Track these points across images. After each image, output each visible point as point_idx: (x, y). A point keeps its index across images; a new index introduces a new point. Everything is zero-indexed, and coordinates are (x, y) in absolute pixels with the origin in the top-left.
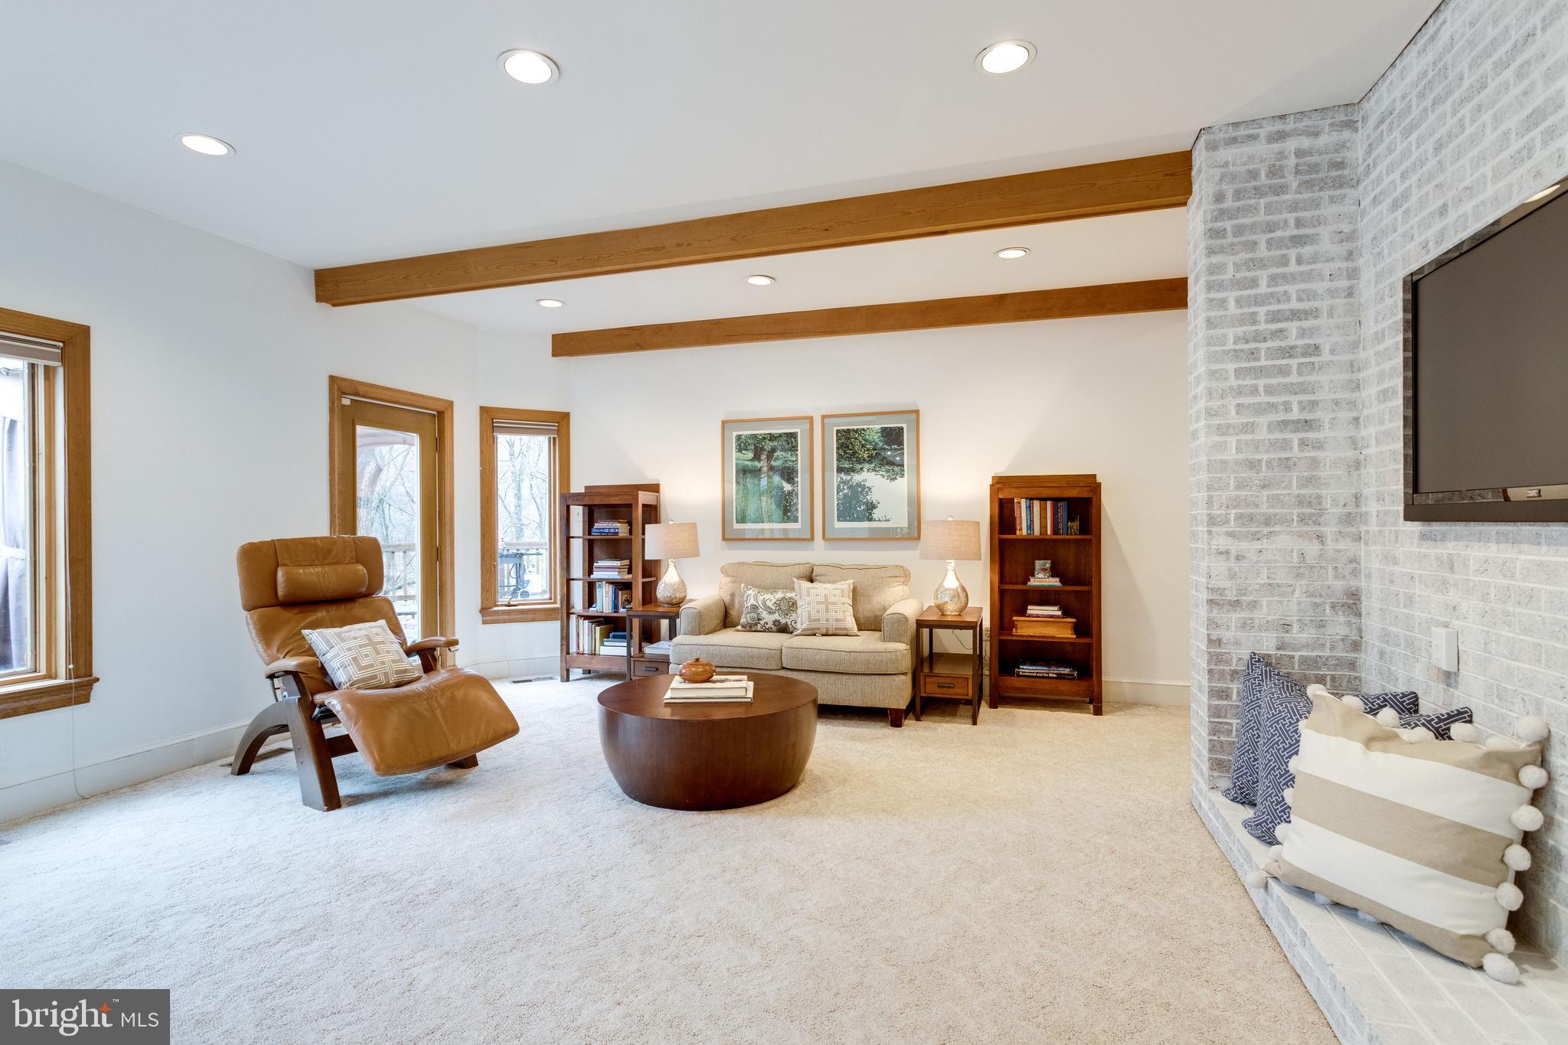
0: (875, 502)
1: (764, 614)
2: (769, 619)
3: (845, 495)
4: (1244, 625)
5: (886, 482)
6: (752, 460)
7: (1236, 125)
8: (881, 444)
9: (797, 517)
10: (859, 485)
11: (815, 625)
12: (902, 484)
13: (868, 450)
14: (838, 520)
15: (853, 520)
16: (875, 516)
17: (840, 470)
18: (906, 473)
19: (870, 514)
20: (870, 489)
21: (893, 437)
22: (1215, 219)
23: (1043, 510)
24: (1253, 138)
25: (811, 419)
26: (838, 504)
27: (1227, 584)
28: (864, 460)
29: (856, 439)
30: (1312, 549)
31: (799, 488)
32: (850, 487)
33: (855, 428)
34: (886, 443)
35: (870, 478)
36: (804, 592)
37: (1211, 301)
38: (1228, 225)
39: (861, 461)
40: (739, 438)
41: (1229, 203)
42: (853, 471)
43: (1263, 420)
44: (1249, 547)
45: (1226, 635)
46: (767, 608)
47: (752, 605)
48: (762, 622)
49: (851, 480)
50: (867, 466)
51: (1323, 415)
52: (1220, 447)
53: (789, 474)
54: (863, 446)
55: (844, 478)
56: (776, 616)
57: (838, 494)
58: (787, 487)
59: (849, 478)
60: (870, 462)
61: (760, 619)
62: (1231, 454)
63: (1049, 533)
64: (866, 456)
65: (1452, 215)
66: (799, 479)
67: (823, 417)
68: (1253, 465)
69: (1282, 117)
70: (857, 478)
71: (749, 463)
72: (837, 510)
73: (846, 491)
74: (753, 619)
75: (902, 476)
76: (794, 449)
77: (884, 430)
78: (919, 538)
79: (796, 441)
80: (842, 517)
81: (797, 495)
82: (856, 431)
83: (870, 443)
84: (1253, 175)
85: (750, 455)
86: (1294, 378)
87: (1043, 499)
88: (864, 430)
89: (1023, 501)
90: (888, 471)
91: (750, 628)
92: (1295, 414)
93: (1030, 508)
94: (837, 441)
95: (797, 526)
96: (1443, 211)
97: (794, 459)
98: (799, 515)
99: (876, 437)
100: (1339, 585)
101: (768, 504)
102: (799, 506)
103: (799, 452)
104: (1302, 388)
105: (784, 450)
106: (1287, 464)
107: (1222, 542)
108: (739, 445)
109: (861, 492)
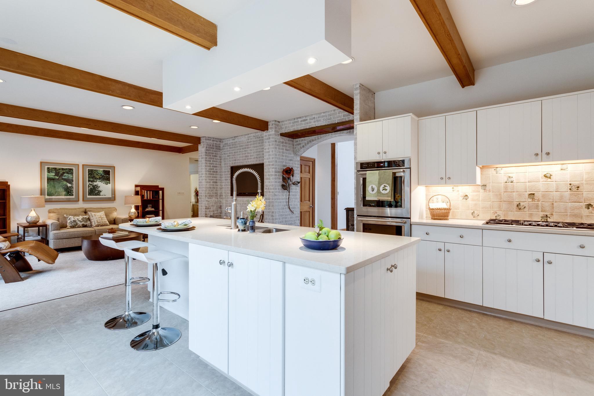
0: (101, 190)
1: (79, 222)
2: (80, 224)
3: (91, 188)
4: (209, 211)
5: (105, 185)
6: (54, 176)
7: (209, 137)
8: (103, 175)
9: (73, 194)
10: (96, 185)
11: (99, 223)
12: (110, 186)
13: (99, 176)
14: (89, 195)
15: (94, 195)
16: (101, 194)
17: (89, 181)
18: (111, 183)
19: (99, 194)
20: (99, 187)
21: (107, 173)
22: (206, 151)
23: (150, 193)
24: (211, 140)
25: (78, 165)
26: (88, 191)
27: (207, 205)
28: (98, 178)
29: (95, 172)
30: (217, 200)
31: (74, 185)
32: (93, 186)
33: (94, 169)
34: (105, 174)
35: (98, 183)
36: (93, 215)
37: (206, 163)
38: (208, 152)
39: (96, 179)
40: (48, 168)
41: (208, 149)
42: (94, 181)
43: (212, 181)
44: (210, 200)
45: (207, 213)
46: (79, 221)
47: (73, 220)
48: (78, 225)
49: (93, 184)
50: (98, 180)
51: (218, 181)
52: (207, 185)
53: (70, 181)
54: (97, 174)
55: (91, 183)
56: (83, 223)
57: (88, 187)
58: (69, 185)
59: (92, 183)
60: (99, 179)
61: (77, 224)
62: (208, 186)
63: (151, 198)
64: (98, 177)
65: (236, 161)
66: (74, 183)
67: (83, 165)
68: (210, 188)
69: (214, 138)
70: (95, 183)
71: (53, 177)
72: (88, 192)
73: (91, 187)
74: (75, 224)
75: (110, 183)
76: (72, 174)
77: (104, 171)
78: (115, 200)
79: (73, 171)
80: (90, 194)
81: (73, 188)
82: (95, 170)
83: (100, 174)
84: (211, 145)
85: (54, 174)
86: (215, 176)
87: (150, 191)
88: (97, 170)
89: (145, 191)
90: (105, 182)
91: (72, 227)
92: (215, 181)
93: (147, 193)
94: (88, 172)
95: (74, 197)
96: (235, 160)
97: (72, 176)
98: (74, 194)
99: (101, 173)
100: (219, 205)
101: (61, 190)
102: (74, 191)
103: (74, 175)
104: (216, 177)
105: (68, 173)
106: (214, 188)
107: (207, 199)
108: (49, 171)
109: (97, 187)
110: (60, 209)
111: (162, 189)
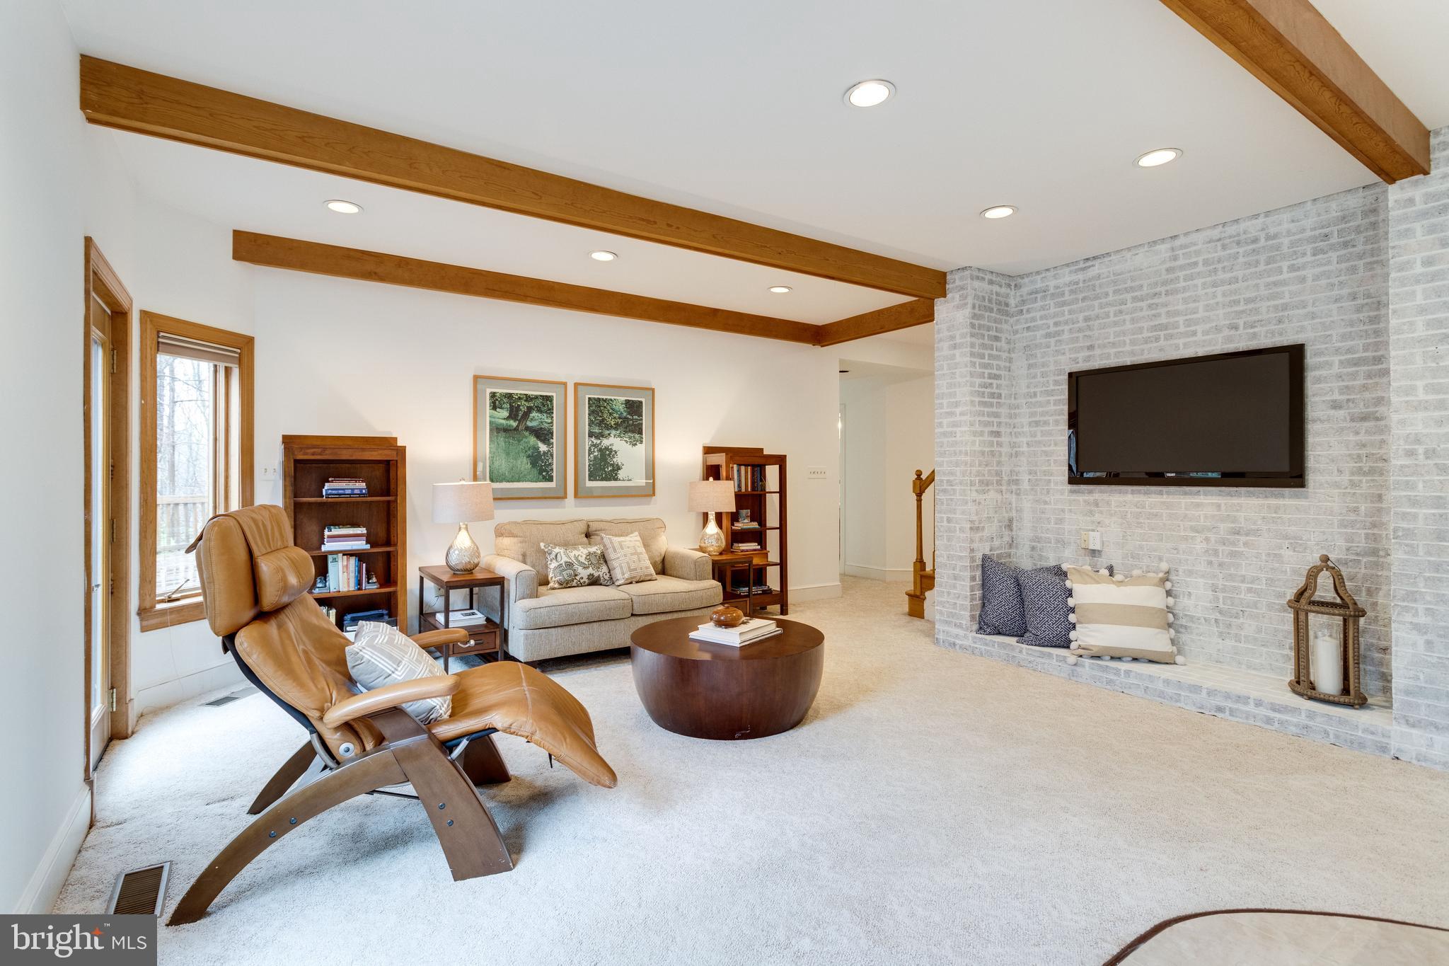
0: (620, 464)
1: (580, 570)
2: (584, 574)
3: (595, 457)
4: (981, 540)
5: (629, 447)
6: (508, 418)
7: (979, 269)
8: (625, 414)
9: (552, 476)
10: (607, 448)
11: (634, 574)
12: (641, 448)
13: (615, 418)
14: (590, 480)
15: (602, 479)
16: (620, 476)
17: (591, 434)
18: (644, 442)
19: (616, 474)
20: (616, 453)
21: (634, 408)
22: (973, 318)
23: (746, 472)
24: (983, 279)
25: (565, 384)
26: (589, 465)
27: (975, 518)
28: (611, 426)
29: (605, 407)
30: (999, 497)
31: (554, 449)
32: (600, 450)
33: (604, 397)
34: (629, 414)
35: (615, 442)
36: (616, 545)
37: (971, 362)
38: (976, 322)
39: (609, 427)
40: (493, 395)
41: (977, 311)
42: (602, 436)
43: (987, 429)
44: (982, 497)
45: (975, 546)
46: (581, 564)
47: (566, 562)
48: (578, 578)
49: (600, 443)
50: (613, 432)
51: (1002, 430)
52: (973, 443)
53: (543, 435)
54: (611, 414)
55: (595, 441)
56: (590, 571)
57: (589, 456)
58: (543, 448)
59: (599, 442)
60: (616, 429)
61: (576, 575)
62: (977, 448)
63: (749, 490)
64: (613, 423)
66: (554, 441)
67: (576, 385)
68: (983, 453)
69: (992, 272)
70: (605, 442)
71: (504, 422)
72: (589, 470)
73: (596, 454)
74: (570, 575)
75: (641, 442)
76: (550, 411)
77: (627, 402)
78: (654, 494)
79: (552, 404)
80: (592, 477)
81: (552, 455)
82: (605, 400)
83: (617, 412)
84: (984, 298)
85: (505, 414)
86: (994, 409)
87: (746, 465)
88: (611, 400)
89: (735, 466)
90: (630, 438)
91: (566, 585)
92: (995, 429)
93: (739, 471)
94: (589, 408)
95: (552, 485)
97: (550, 421)
98: (554, 474)
99: (621, 408)
100: (1006, 515)
101: (524, 464)
102: (554, 467)
103: (554, 415)
104: (997, 415)
105: (540, 411)
106: (992, 453)
107: (974, 494)
108: (494, 403)
109: (609, 455)
110: (526, 522)
111: (781, 461)
